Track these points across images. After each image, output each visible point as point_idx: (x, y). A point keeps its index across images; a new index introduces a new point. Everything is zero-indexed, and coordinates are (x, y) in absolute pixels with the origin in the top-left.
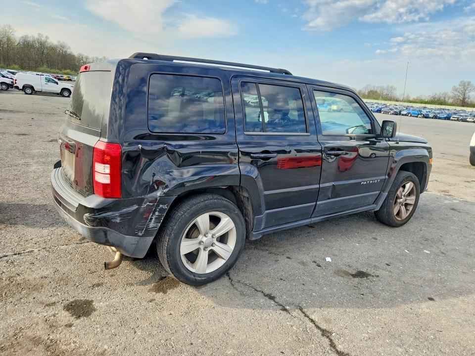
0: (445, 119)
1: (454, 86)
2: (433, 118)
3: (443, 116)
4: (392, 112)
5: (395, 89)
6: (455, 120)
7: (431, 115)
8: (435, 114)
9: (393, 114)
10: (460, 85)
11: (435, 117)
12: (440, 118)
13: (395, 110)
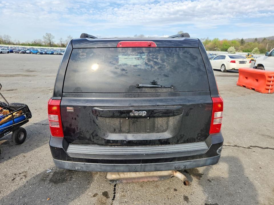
0: (51, 54)
1: (44, 36)
2: (45, 54)
3: (50, 53)
4: (21, 52)
5: (10, 37)
6: (56, 54)
7: (44, 53)
8: (45, 52)
9: (22, 53)
10: (46, 35)
11: (46, 54)
12: (48, 54)
13: (22, 51)
